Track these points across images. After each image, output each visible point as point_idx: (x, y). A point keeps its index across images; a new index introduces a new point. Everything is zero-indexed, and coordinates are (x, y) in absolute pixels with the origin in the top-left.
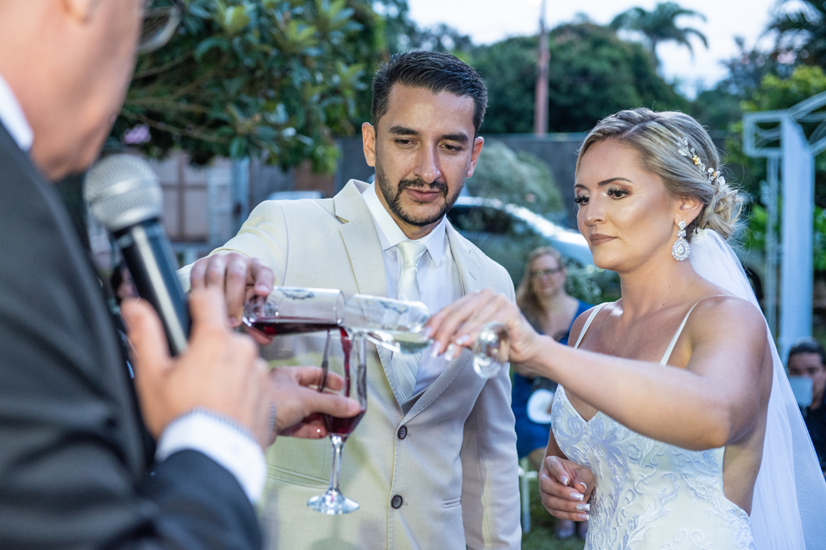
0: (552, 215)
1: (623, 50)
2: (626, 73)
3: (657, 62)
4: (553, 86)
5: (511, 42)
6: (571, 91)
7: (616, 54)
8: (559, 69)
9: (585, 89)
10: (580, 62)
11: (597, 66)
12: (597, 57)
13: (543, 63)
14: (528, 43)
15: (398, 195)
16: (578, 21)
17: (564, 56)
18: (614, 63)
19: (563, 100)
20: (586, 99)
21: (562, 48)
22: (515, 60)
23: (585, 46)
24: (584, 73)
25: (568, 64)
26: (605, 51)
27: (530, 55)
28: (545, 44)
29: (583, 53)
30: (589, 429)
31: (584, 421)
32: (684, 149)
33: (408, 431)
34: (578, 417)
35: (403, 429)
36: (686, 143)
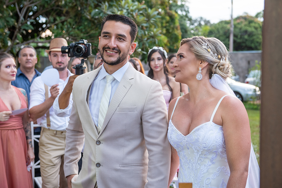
1: (259, 24)
2: (259, 31)
4: (235, 36)
5: (221, 22)
6: (241, 37)
7: (257, 25)
8: (237, 30)
9: (246, 37)
10: (244, 28)
11: (250, 29)
12: (250, 26)
13: (232, 29)
14: (227, 23)
15: (103, 53)
16: (244, 15)
17: (239, 26)
18: (256, 28)
19: (239, 41)
20: (246, 40)
21: (238, 24)
22: (223, 28)
23: (246, 23)
24: (246, 32)
25: (240, 29)
26: (253, 24)
27: (228, 26)
28: (232, 23)
29: (245, 25)
30: (186, 138)
31: (184, 136)
32: (205, 46)
33: (101, 142)
34: (181, 135)
35: (98, 142)
36: (206, 45)
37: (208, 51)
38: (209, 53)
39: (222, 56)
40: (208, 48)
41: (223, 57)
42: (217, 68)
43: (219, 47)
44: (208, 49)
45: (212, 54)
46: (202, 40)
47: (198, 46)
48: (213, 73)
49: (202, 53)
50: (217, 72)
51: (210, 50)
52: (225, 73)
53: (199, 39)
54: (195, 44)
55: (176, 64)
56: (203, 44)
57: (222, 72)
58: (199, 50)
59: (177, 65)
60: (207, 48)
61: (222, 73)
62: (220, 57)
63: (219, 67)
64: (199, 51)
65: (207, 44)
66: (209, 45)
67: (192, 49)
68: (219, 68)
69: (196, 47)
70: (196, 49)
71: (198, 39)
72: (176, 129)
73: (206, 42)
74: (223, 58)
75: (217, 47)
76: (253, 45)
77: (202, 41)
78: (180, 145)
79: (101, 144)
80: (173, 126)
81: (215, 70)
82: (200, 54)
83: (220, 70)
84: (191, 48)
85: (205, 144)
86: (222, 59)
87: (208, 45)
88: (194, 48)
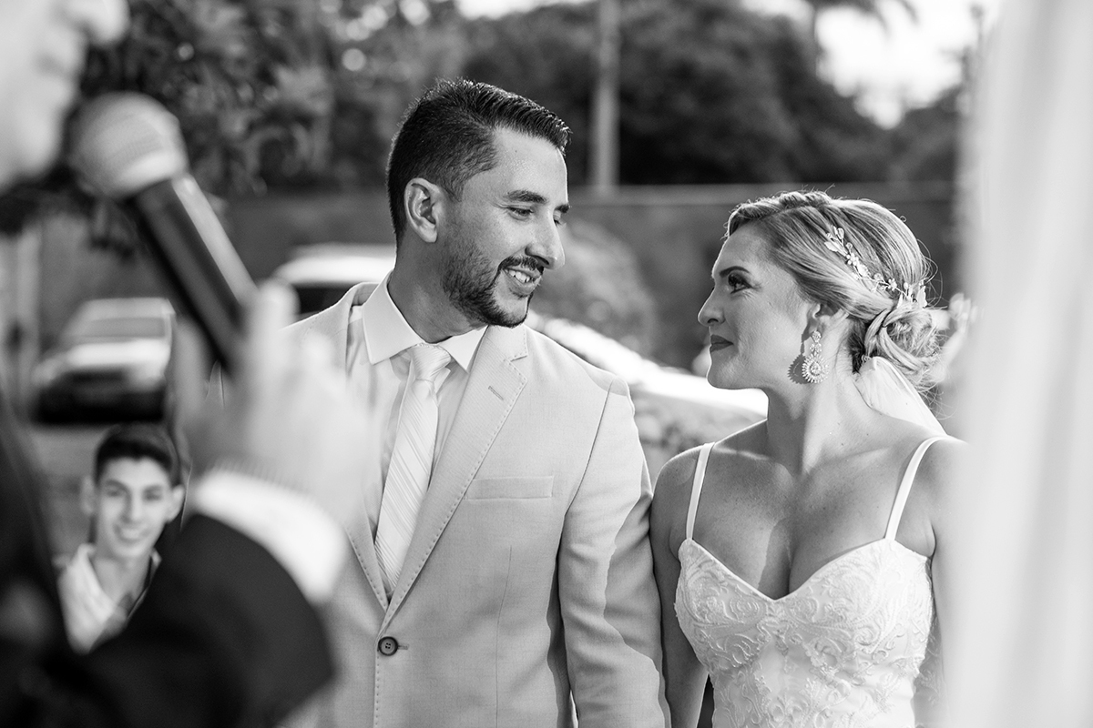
0: (631, 339)
1: (756, 31)
2: (762, 73)
3: (819, 51)
4: (626, 98)
5: (541, 12)
6: (660, 106)
7: (744, 37)
8: (638, 64)
9: (686, 104)
10: (676, 52)
11: (710, 59)
12: (708, 42)
13: (606, 55)
14: (575, 16)
17: (643, 39)
18: (741, 53)
19: (645, 124)
20: (689, 123)
21: (643, 24)
22: (551, 48)
23: (684, 20)
24: (684, 74)
25: (652, 55)
26: (723, 31)
27: (580, 37)
28: (610, 18)
29: (682, 35)
30: (779, 610)
31: (768, 599)
32: (835, 243)
33: (400, 641)
34: (756, 595)
35: (388, 641)
36: (842, 237)
37: (849, 263)
38: (854, 271)
39: (903, 282)
40: (846, 248)
41: (906, 285)
42: (884, 330)
43: (890, 246)
44: (848, 257)
45: (865, 274)
46: (823, 213)
47: (809, 243)
48: (870, 351)
49: (827, 274)
50: (884, 347)
51: (857, 258)
52: (914, 353)
53: (811, 208)
54: (795, 233)
55: (715, 309)
56: (827, 232)
57: (902, 346)
58: (814, 260)
59: (718, 315)
60: (843, 252)
61: (902, 351)
62: (894, 285)
63: (891, 327)
64: (814, 263)
65: (845, 236)
66: (851, 238)
67: (782, 252)
68: (889, 332)
69: (800, 247)
70: (801, 256)
71: (805, 209)
72: (729, 572)
73: (838, 226)
74: (905, 291)
75: (885, 244)
76: (725, 155)
77: (825, 220)
78: (745, 640)
79: (399, 651)
80: (715, 563)
81: (875, 340)
82: (816, 277)
83: (894, 339)
84: (778, 247)
85: (869, 627)
86: (901, 296)
87: (846, 239)
88: (793, 250)
